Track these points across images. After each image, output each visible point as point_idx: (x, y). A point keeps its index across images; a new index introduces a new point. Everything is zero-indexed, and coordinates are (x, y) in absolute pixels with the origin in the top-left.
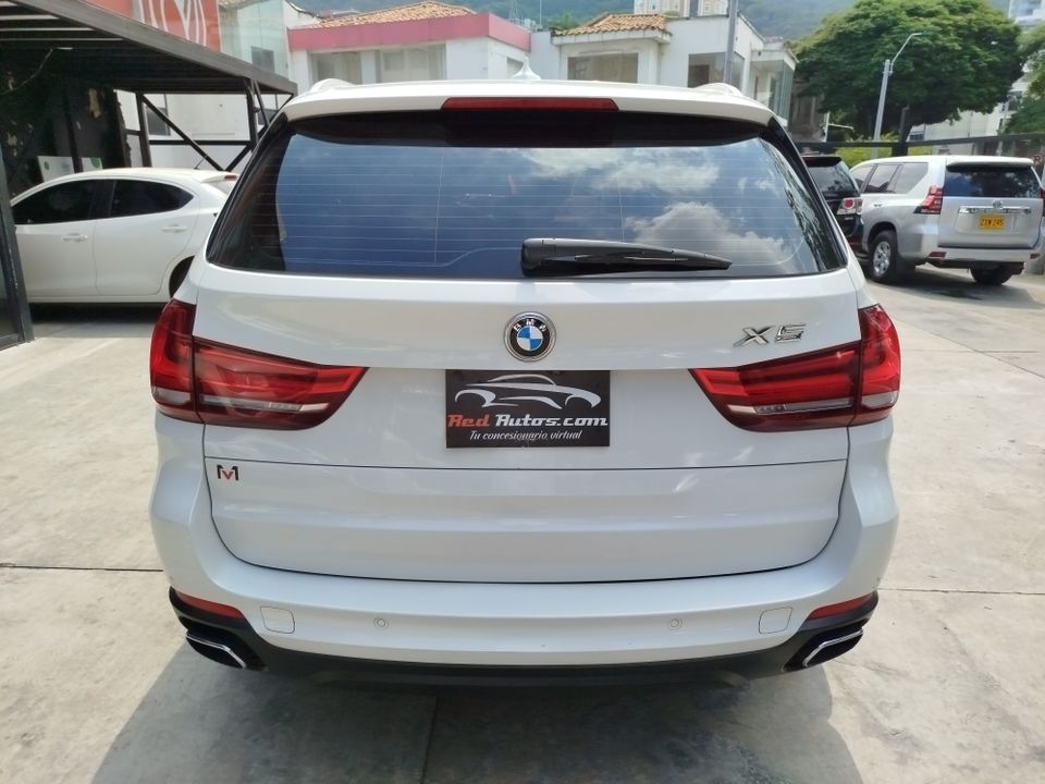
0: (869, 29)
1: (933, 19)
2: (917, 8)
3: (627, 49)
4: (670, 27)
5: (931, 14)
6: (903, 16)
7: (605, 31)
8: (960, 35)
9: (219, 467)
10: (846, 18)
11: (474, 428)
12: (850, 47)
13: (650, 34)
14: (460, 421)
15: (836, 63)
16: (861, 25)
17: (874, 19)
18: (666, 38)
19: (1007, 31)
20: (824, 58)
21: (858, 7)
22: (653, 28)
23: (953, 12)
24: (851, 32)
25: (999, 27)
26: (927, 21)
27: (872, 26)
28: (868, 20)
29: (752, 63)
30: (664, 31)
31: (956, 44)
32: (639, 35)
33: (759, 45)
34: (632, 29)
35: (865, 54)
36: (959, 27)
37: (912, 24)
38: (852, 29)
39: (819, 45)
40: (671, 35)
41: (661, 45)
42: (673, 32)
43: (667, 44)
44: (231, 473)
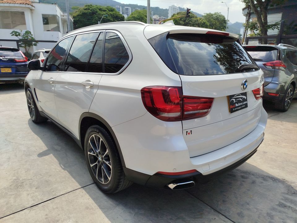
0: (90, 13)
1: (105, 12)
2: (101, 9)
3: (20, 10)
4: (34, 4)
5: (105, 11)
6: (98, 10)
7: (10, 3)
8: (112, 17)
9: (187, 132)
10: (83, 9)
11: (233, 108)
12: (86, 17)
13: (27, 6)
14: (232, 107)
15: (83, 21)
16: (88, 11)
17: (91, 10)
18: (33, 8)
19: (122, 17)
20: (80, 19)
21: (86, 6)
22: (28, 4)
23: (109, 11)
24: (86, 13)
25: (120, 16)
26: (104, 12)
27: (91, 12)
28: (90, 10)
29: (61, 18)
30: (32, 6)
31: (112, 19)
32: (24, 6)
33: (62, 14)
34: (21, 4)
35: (90, 19)
36: (111, 15)
37: (101, 13)
38: (86, 12)
39: (78, 15)
40: (34, 7)
41: (31, 10)
42: (35, 6)
43: (34, 10)
44: (190, 133)
